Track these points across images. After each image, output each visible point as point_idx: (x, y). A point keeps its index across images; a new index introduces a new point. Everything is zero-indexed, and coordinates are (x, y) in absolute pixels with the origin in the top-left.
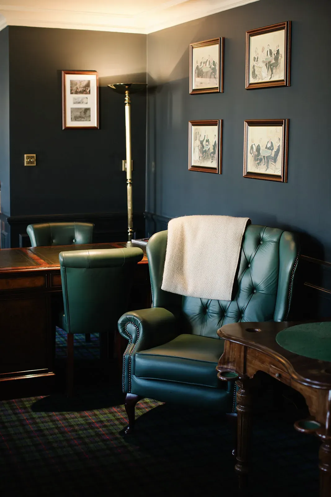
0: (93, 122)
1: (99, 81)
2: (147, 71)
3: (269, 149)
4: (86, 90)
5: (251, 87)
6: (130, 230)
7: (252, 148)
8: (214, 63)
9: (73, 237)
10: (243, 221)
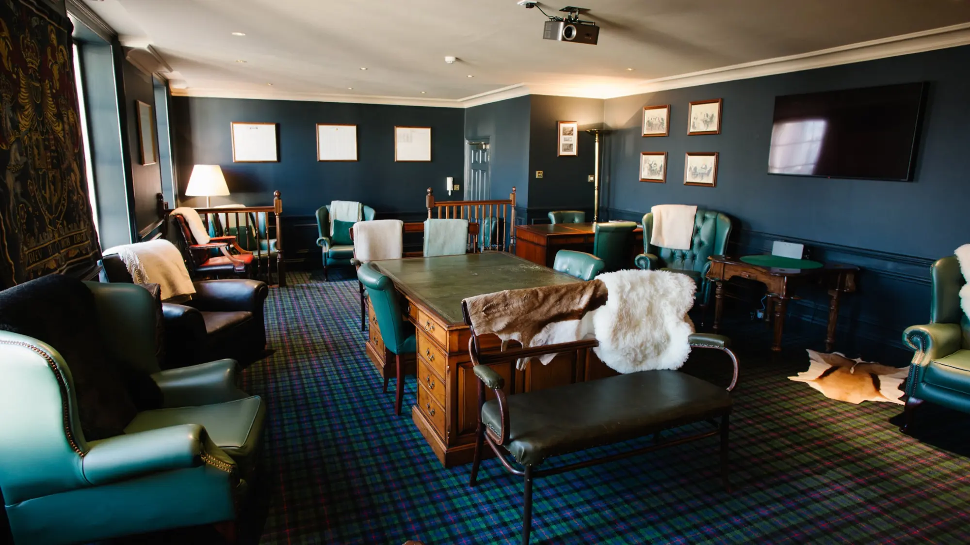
0: (574, 152)
1: (578, 127)
2: (604, 122)
3: (703, 168)
4: (570, 133)
5: (691, 134)
6: (595, 217)
7: (690, 168)
8: (662, 119)
9: (573, 220)
10: (694, 208)
